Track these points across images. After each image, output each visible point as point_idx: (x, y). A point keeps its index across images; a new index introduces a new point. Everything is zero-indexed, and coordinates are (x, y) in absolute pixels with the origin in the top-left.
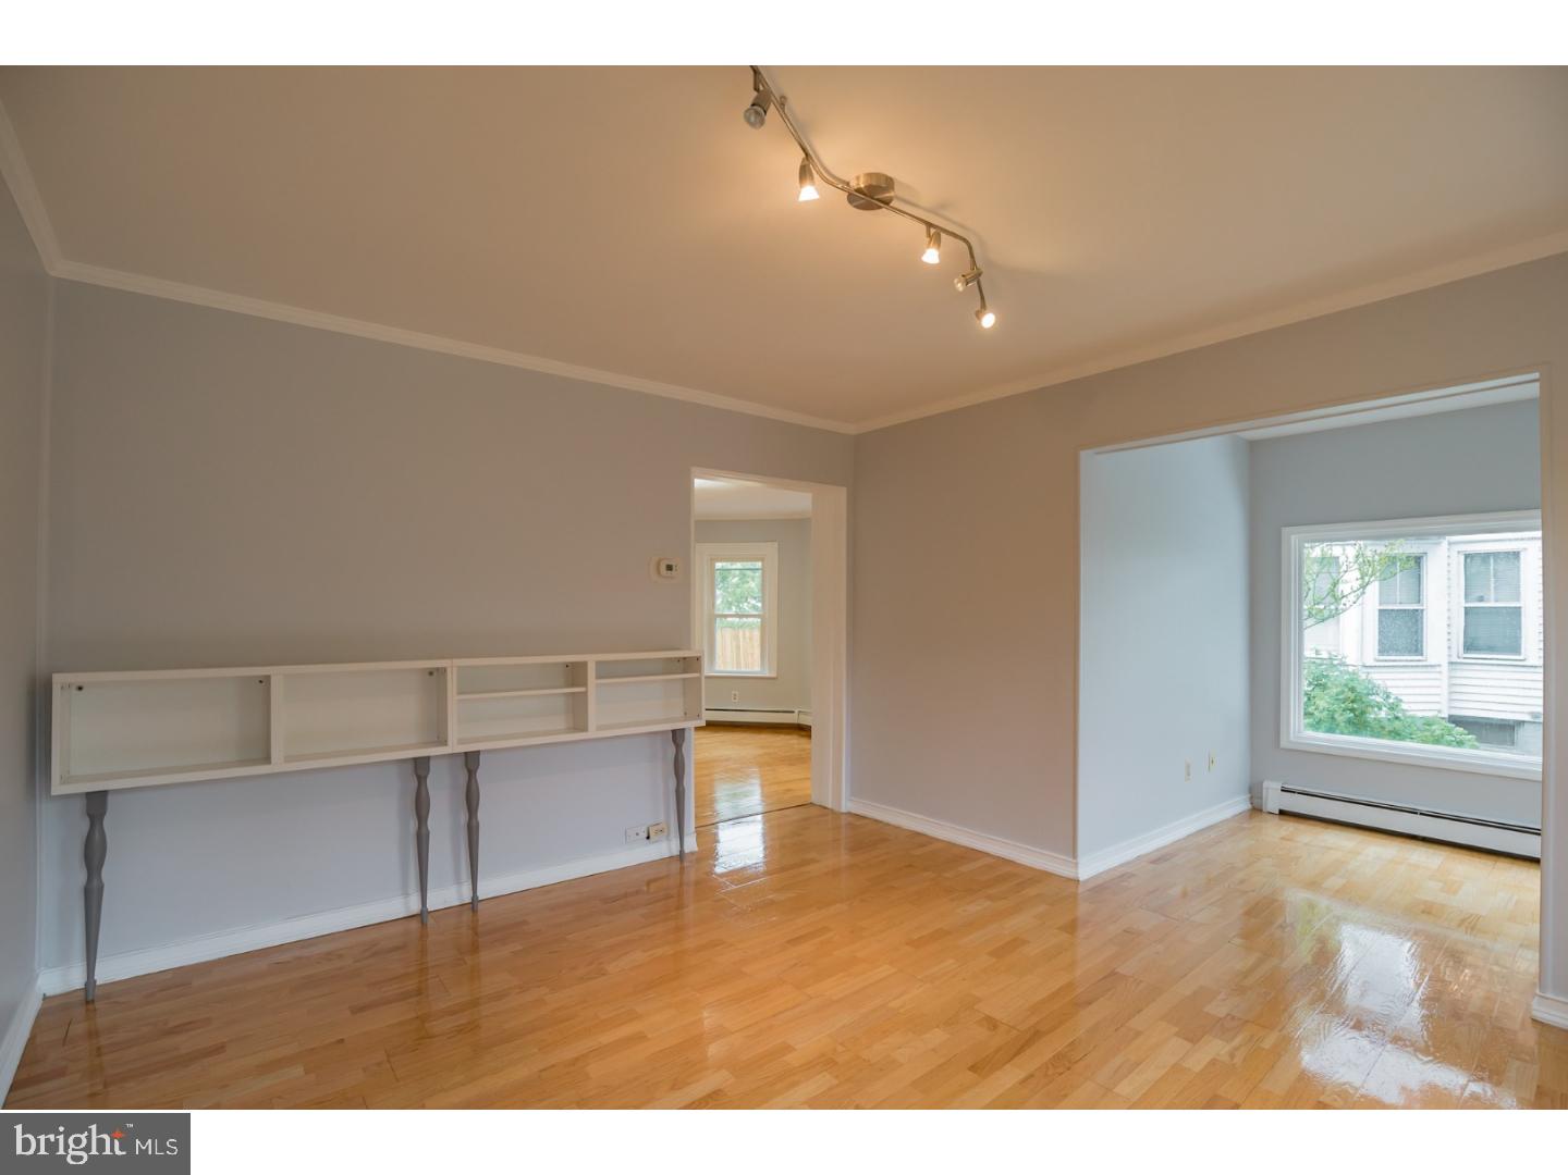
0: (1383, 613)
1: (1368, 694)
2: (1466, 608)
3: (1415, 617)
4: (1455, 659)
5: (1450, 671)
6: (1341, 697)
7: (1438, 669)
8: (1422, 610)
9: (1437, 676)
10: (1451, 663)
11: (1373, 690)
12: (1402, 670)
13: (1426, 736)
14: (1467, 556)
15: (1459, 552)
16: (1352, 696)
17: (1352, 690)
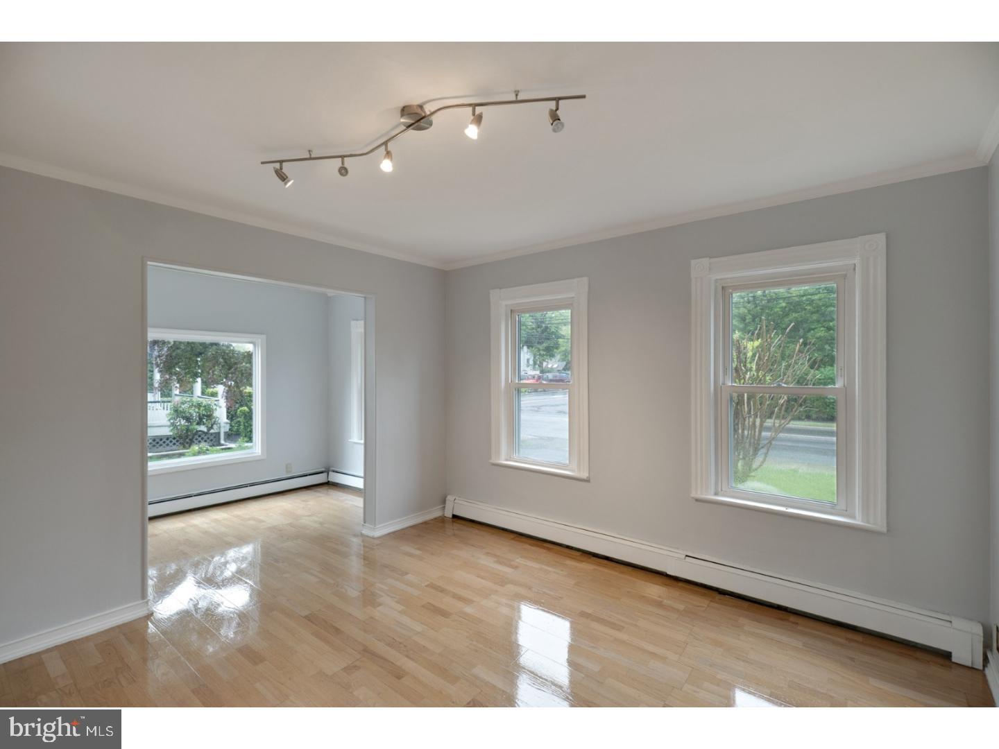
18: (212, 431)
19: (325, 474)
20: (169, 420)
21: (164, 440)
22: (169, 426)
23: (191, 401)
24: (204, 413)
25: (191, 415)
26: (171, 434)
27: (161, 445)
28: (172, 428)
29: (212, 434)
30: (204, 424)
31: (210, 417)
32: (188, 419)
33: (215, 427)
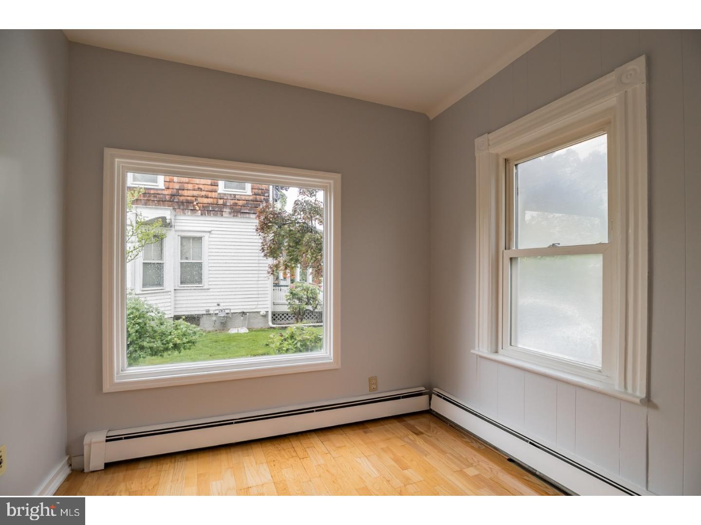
0: (145, 264)
1: (148, 312)
2: (181, 263)
3: (160, 267)
4: (177, 288)
5: (175, 293)
6: (131, 316)
7: (170, 293)
8: (163, 263)
9: (169, 297)
10: (175, 290)
11: (150, 309)
12: (153, 295)
13: (178, 333)
14: (183, 238)
15: (178, 235)
16: (137, 314)
17: (137, 310)
18: (316, 310)
19: (425, 398)
20: (287, 300)
21: (285, 315)
22: (288, 305)
23: (302, 286)
24: (311, 295)
25: (302, 297)
26: (289, 311)
27: (283, 319)
28: (289, 306)
29: (316, 312)
30: (311, 304)
31: (315, 299)
32: (300, 299)
33: (319, 307)
